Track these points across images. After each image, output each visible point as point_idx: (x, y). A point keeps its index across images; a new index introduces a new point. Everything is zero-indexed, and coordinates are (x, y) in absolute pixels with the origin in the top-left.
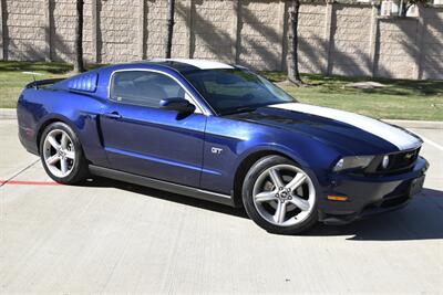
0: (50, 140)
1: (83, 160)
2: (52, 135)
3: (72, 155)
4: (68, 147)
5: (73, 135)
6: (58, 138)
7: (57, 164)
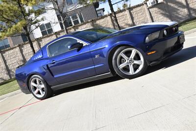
0: (33, 84)
1: (48, 86)
2: (33, 82)
3: (43, 86)
4: (40, 84)
5: (41, 78)
6: (35, 82)
7: (39, 93)
